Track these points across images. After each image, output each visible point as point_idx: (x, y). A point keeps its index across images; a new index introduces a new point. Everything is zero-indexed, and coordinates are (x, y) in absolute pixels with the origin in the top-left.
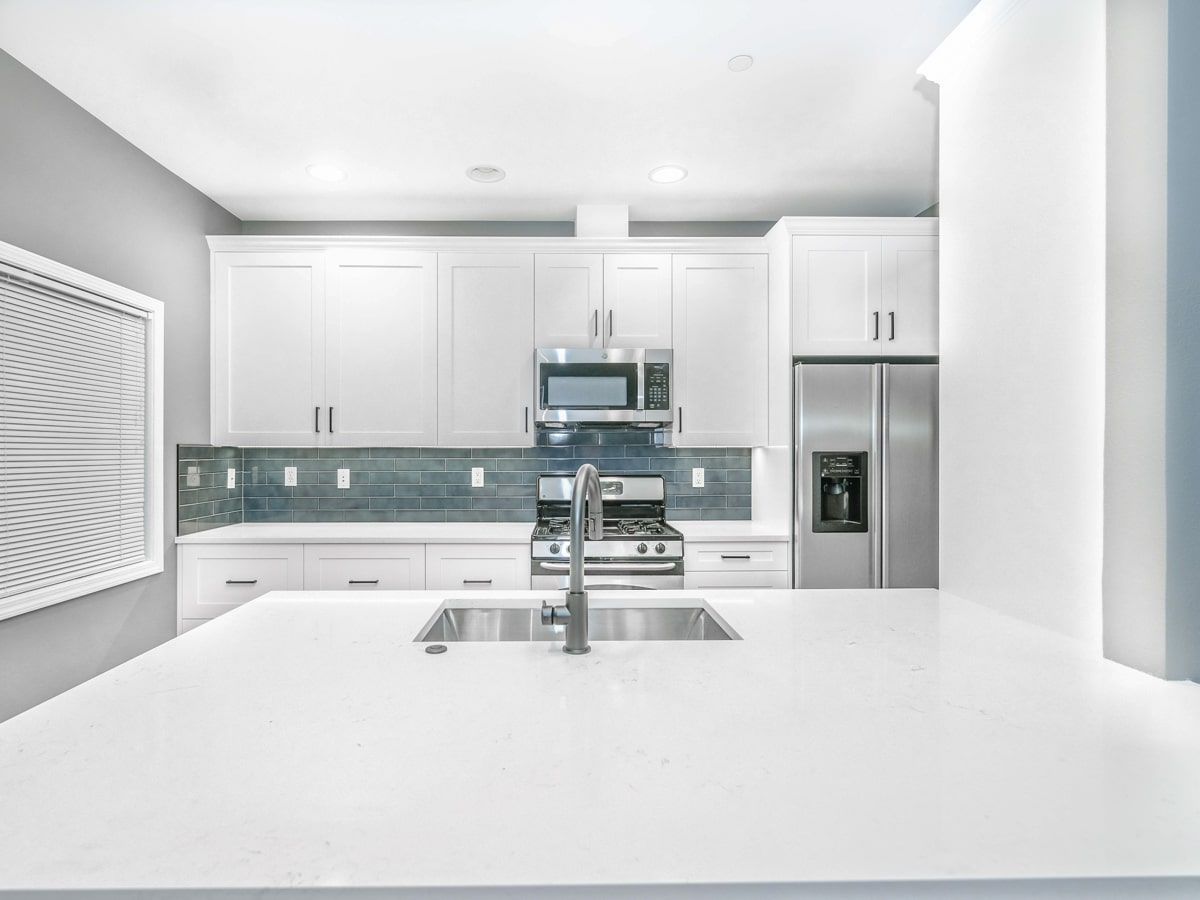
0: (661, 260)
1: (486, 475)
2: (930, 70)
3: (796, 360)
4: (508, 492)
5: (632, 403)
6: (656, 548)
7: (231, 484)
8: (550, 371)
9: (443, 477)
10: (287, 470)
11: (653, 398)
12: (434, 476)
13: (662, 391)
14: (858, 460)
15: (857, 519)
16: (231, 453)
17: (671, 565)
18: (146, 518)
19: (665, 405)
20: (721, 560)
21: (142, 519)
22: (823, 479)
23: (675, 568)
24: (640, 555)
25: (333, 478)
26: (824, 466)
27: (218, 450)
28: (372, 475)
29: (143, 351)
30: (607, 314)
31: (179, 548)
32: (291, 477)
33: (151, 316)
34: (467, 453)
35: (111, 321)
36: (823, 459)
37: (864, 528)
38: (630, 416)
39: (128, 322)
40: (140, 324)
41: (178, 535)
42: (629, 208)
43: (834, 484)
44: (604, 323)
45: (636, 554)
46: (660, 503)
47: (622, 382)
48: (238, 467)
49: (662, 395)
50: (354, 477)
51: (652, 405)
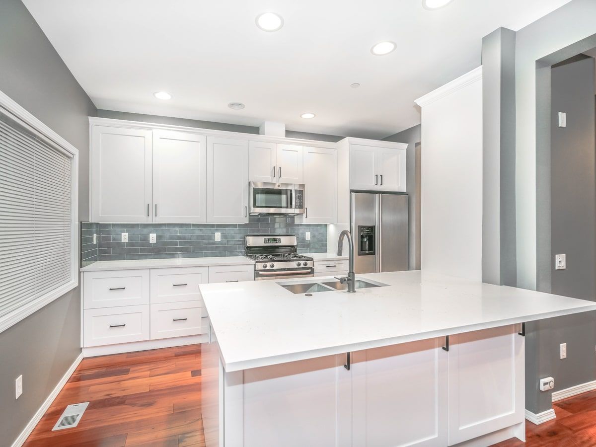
0: (299, 148)
2: (419, 102)
3: (352, 191)
4: (231, 243)
5: (289, 206)
6: (304, 264)
7: (95, 242)
8: (257, 191)
9: (202, 237)
10: (123, 234)
11: (297, 204)
12: (198, 237)
13: (301, 201)
14: (372, 229)
15: (372, 250)
16: (95, 226)
17: (310, 270)
19: (301, 207)
20: (325, 268)
22: (361, 236)
24: (298, 267)
25: (146, 238)
26: (362, 231)
27: (92, 224)
28: (167, 236)
29: (70, 174)
30: (278, 168)
31: (82, 274)
32: (125, 237)
33: (73, 157)
34: (212, 226)
36: (361, 228)
37: (374, 254)
38: (289, 210)
39: (66, 160)
40: (69, 161)
41: (81, 267)
42: (286, 125)
43: (364, 238)
44: (277, 171)
45: (296, 266)
46: (295, 246)
47: (284, 197)
48: (99, 233)
49: (301, 203)
50: (158, 238)
51: (298, 207)
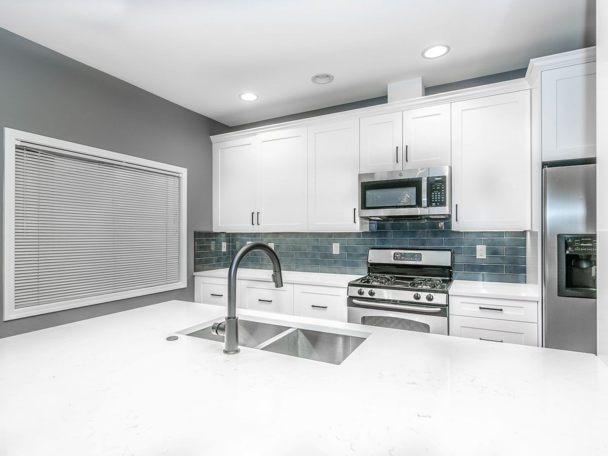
0: (443, 108)
1: (341, 248)
3: (544, 165)
4: (353, 257)
5: (419, 203)
6: (427, 296)
7: (224, 249)
8: (367, 186)
9: (319, 248)
10: (248, 243)
11: (434, 199)
12: (314, 247)
13: (441, 194)
16: (224, 235)
17: (439, 309)
18: (179, 263)
19: (443, 204)
20: (479, 309)
21: (177, 264)
22: (567, 256)
23: (441, 311)
24: (415, 301)
26: (569, 245)
27: (216, 234)
28: (284, 246)
29: (178, 191)
30: (404, 148)
31: (195, 277)
33: (181, 175)
34: (330, 236)
35: (162, 180)
38: (418, 211)
39: (171, 179)
40: (177, 179)
41: (195, 272)
44: (403, 154)
46: (449, 268)
47: (414, 190)
48: (228, 241)
49: (441, 197)
51: (434, 204)
